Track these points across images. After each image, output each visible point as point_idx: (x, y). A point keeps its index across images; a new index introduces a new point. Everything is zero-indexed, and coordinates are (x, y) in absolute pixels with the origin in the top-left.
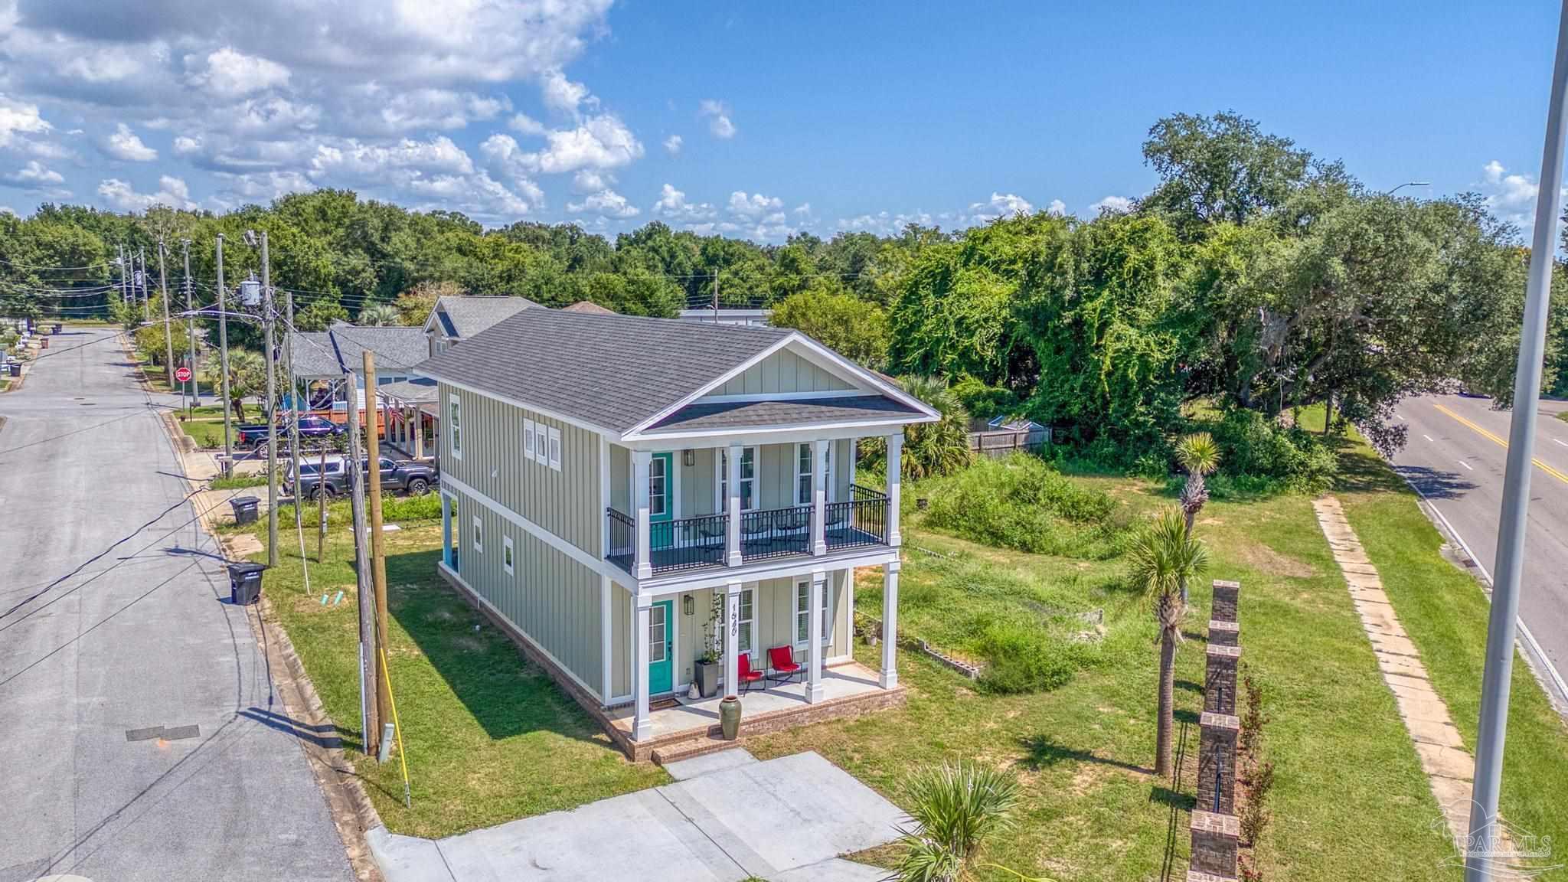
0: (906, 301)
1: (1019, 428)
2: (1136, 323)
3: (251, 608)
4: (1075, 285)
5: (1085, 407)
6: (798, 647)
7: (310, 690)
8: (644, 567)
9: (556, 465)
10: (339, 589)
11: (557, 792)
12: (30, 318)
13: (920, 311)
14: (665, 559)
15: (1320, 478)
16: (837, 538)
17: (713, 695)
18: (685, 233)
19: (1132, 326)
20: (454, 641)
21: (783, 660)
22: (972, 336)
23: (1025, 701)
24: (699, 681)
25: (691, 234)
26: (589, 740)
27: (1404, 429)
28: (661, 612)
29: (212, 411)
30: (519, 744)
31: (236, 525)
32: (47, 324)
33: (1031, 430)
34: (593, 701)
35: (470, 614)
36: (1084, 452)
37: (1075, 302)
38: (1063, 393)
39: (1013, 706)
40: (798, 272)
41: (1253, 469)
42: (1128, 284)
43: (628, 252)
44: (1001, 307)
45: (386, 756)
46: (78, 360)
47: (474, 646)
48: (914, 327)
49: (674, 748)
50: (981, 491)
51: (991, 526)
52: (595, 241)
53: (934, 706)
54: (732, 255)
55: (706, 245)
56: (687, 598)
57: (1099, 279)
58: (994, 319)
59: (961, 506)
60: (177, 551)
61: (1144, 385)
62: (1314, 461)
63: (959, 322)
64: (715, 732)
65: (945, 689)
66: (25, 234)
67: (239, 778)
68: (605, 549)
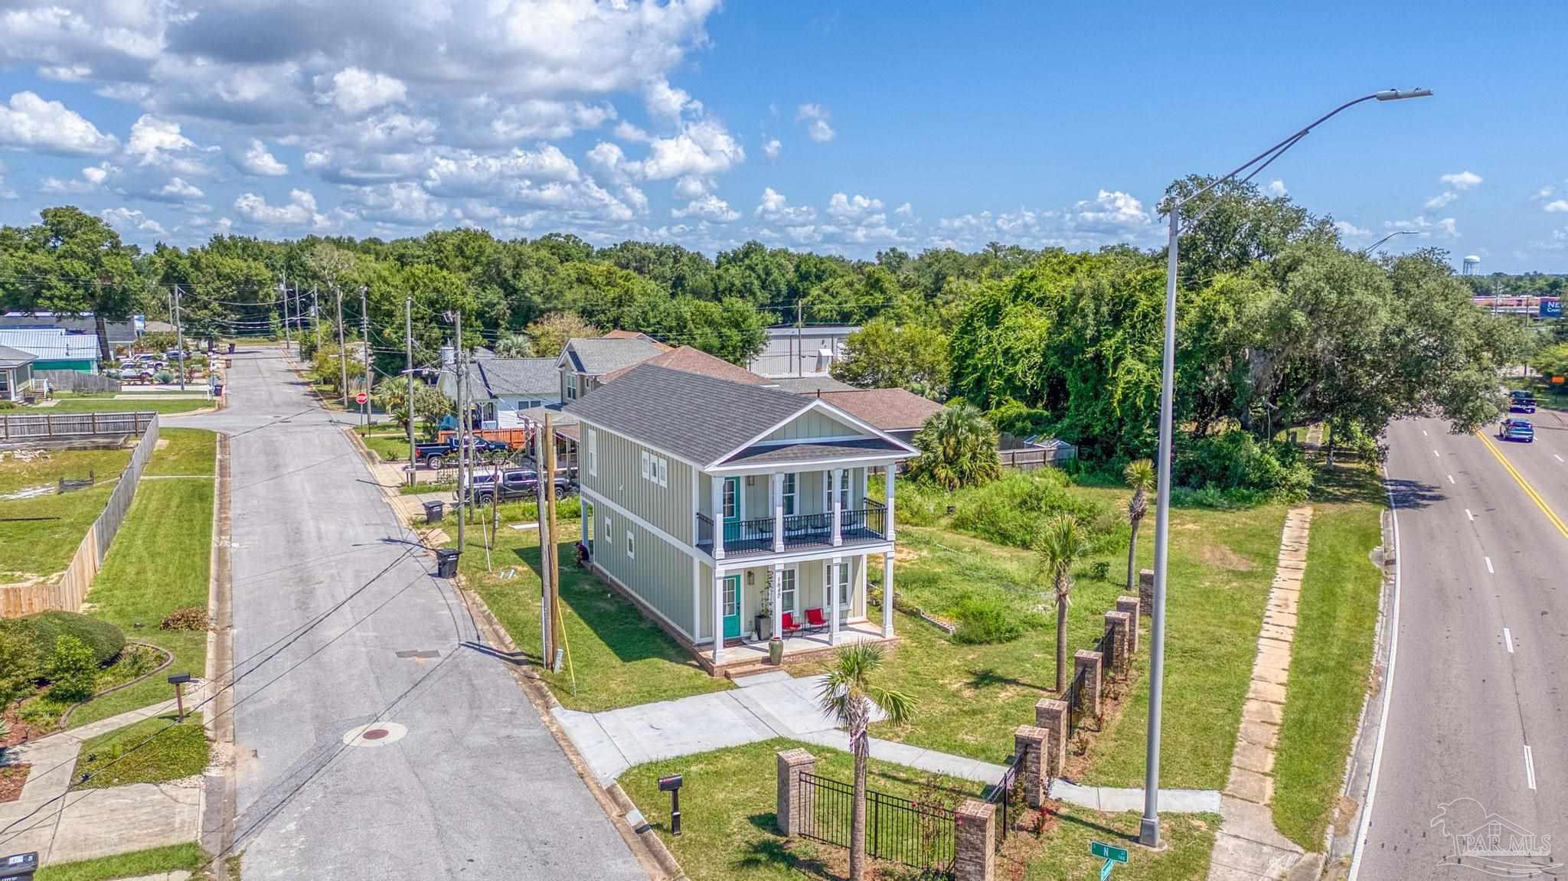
0: (964, 331)
1: (1049, 445)
2: (1144, 359)
3: (452, 581)
4: (1096, 325)
5: (1105, 429)
6: (826, 610)
7: (502, 632)
8: (719, 551)
9: (664, 484)
10: (510, 569)
11: (665, 691)
12: (211, 339)
13: (974, 341)
14: (734, 547)
15: (1298, 491)
16: (849, 535)
17: (767, 639)
18: (780, 251)
19: (1141, 361)
20: (594, 604)
21: (815, 617)
22: (1015, 365)
23: (985, 648)
24: (758, 630)
25: (785, 252)
26: (685, 664)
27: (1387, 448)
28: (731, 583)
29: (384, 427)
30: (639, 665)
31: (427, 522)
32: (224, 345)
33: (1059, 448)
34: (688, 640)
35: (604, 588)
36: (1105, 467)
37: (1095, 340)
38: (1087, 417)
39: (974, 652)
40: (883, 291)
41: (1243, 481)
42: (1139, 326)
43: (727, 270)
44: (1041, 339)
45: (557, 670)
46: (260, 380)
47: (607, 606)
48: (969, 355)
49: (739, 669)
50: (997, 500)
51: (1001, 528)
52: (696, 260)
53: (919, 651)
54: (823, 272)
55: (799, 263)
56: (750, 574)
57: (1117, 320)
58: (1035, 350)
59: (980, 513)
60: (390, 540)
61: (1151, 412)
62: (1295, 476)
63: (1006, 352)
64: (766, 661)
65: (929, 640)
66: (207, 266)
67: (470, 680)
68: (695, 541)
